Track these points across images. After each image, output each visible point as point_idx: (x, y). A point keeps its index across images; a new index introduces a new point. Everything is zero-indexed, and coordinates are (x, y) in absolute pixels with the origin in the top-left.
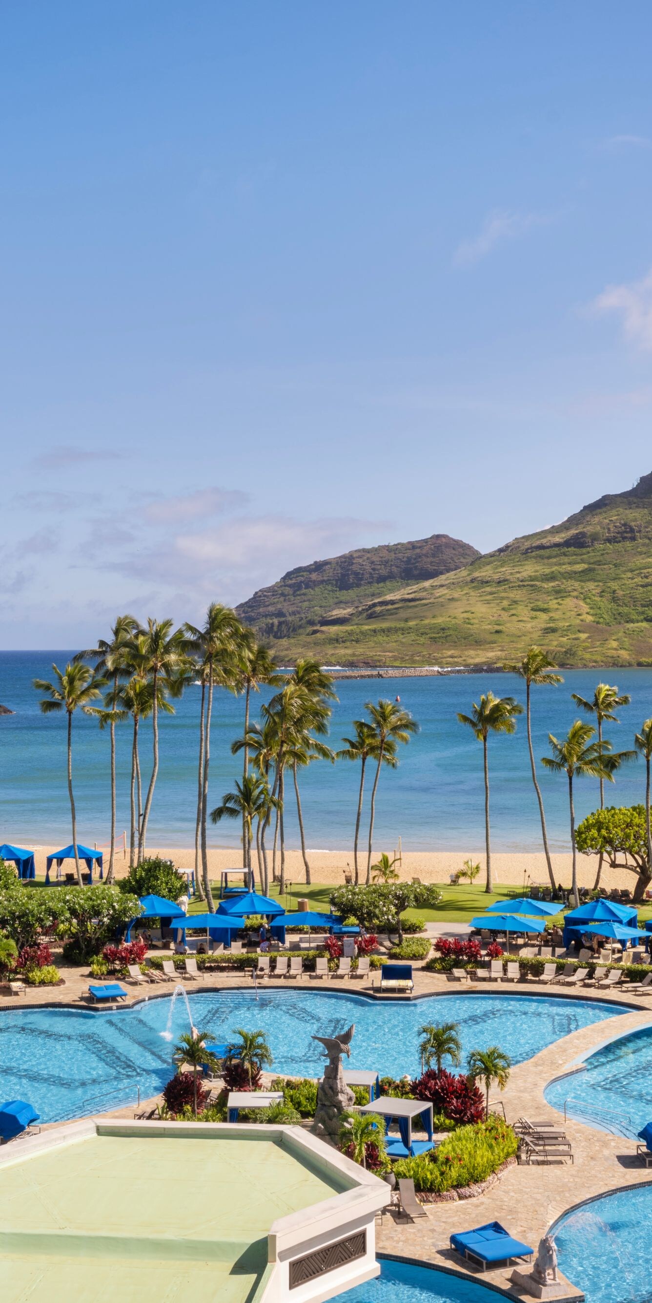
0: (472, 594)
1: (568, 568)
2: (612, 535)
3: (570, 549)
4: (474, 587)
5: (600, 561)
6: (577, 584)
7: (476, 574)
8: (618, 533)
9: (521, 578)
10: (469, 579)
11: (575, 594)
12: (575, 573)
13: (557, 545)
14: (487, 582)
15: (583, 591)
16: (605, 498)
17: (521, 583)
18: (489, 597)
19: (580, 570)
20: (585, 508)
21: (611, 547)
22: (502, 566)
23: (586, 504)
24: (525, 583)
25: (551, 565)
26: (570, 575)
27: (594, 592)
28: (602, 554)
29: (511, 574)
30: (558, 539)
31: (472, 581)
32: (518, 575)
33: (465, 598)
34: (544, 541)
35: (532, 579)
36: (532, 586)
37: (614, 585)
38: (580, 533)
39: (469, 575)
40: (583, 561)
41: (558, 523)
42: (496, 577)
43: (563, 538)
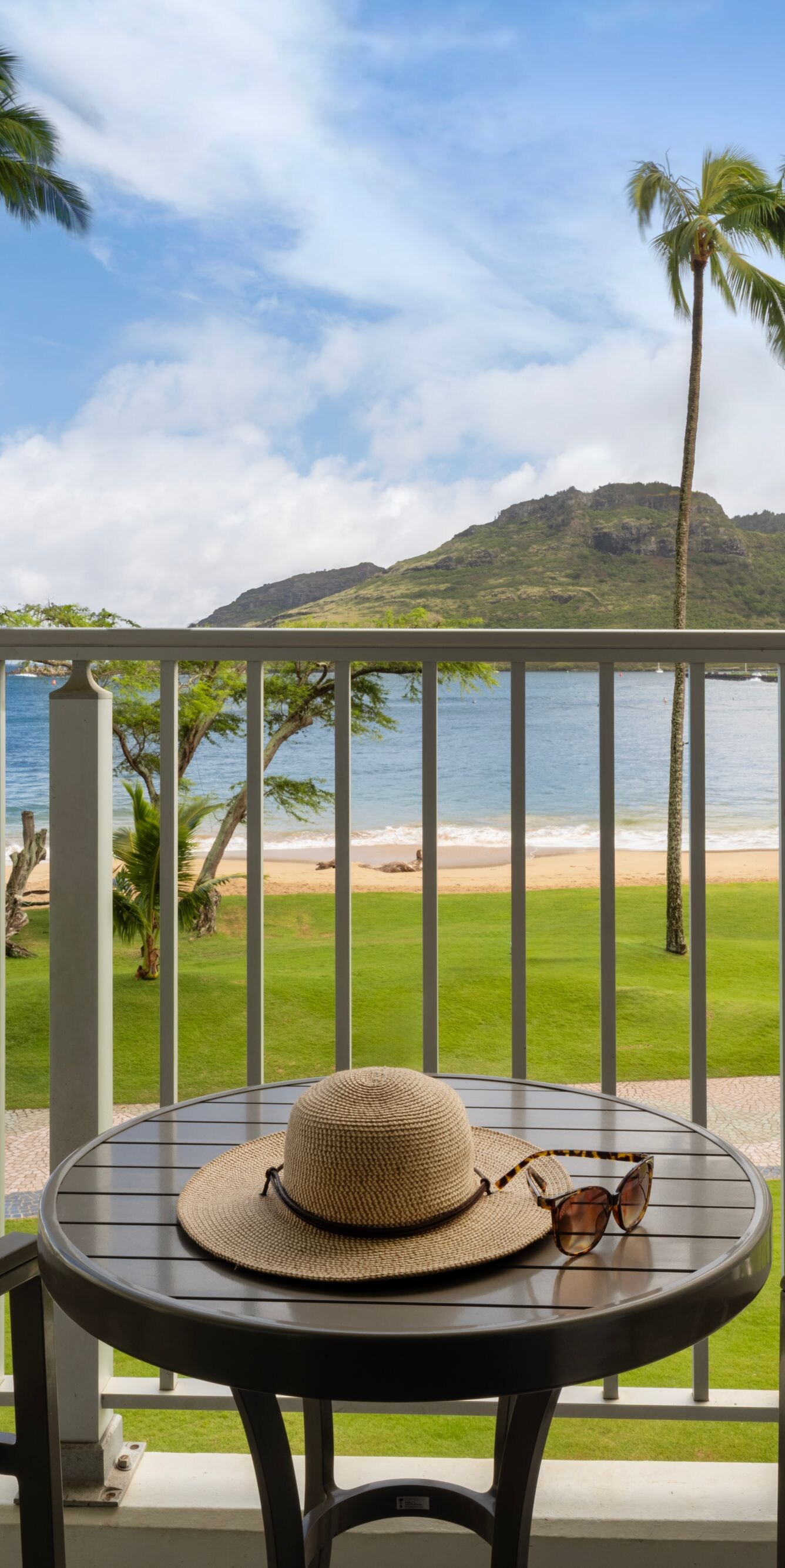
0: (354, 608)
1: (433, 587)
2: (474, 559)
3: (438, 571)
4: (356, 603)
5: (460, 581)
6: (438, 601)
7: (362, 592)
8: (479, 558)
9: (394, 595)
10: (354, 595)
11: (436, 608)
12: (440, 591)
13: (429, 568)
14: (368, 599)
15: (443, 606)
16: (472, 527)
17: (393, 600)
18: (366, 611)
19: (443, 589)
20: (456, 536)
21: (472, 569)
22: (382, 585)
23: (457, 533)
24: (397, 600)
25: (423, 584)
26: (435, 594)
27: (451, 607)
28: (464, 576)
29: (388, 592)
30: (430, 563)
31: (356, 598)
32: (393, 593)
33: (347, 612)
34: (418, 564)
35: (403, 596)
36: (402, 602)
37: (469, 601)
38: (448, 558)
39: (355, 592)
40: (447, 581)
41: (433, 548)
42: (375, 594)
43: (434, 562)
